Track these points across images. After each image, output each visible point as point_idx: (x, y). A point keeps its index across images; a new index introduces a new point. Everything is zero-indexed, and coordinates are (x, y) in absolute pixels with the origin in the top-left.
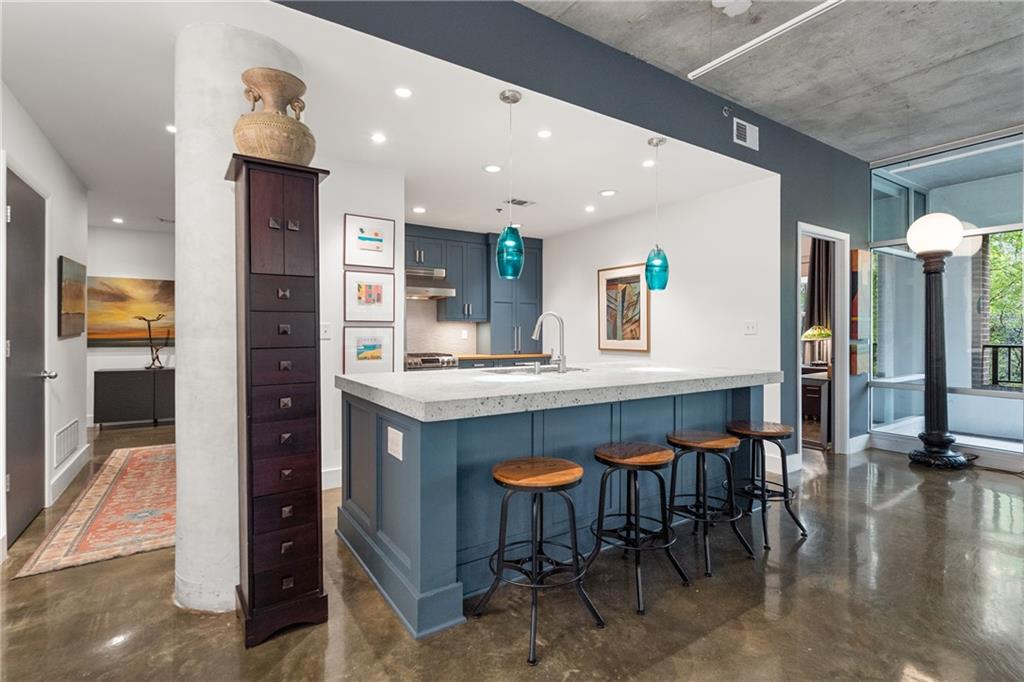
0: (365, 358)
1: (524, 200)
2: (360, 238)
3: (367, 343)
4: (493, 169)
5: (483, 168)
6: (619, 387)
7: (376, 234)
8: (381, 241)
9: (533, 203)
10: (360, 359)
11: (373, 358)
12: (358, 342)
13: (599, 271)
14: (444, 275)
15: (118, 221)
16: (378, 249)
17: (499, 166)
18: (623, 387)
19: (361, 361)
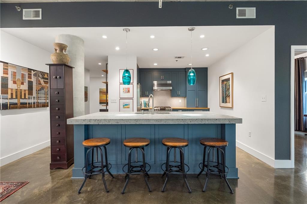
0: (125, 108)
1: (181, 56)
3: (126, 104)
4: (156, 50)
5: (153, 49)
9: (183, 57)
10: (124, 108)
11: (127, 108)
12: (123, 103)
13: (220, 77)
14: (171, 83)
15: (103, 76)
17: (157, 49)
19: (124, 109)
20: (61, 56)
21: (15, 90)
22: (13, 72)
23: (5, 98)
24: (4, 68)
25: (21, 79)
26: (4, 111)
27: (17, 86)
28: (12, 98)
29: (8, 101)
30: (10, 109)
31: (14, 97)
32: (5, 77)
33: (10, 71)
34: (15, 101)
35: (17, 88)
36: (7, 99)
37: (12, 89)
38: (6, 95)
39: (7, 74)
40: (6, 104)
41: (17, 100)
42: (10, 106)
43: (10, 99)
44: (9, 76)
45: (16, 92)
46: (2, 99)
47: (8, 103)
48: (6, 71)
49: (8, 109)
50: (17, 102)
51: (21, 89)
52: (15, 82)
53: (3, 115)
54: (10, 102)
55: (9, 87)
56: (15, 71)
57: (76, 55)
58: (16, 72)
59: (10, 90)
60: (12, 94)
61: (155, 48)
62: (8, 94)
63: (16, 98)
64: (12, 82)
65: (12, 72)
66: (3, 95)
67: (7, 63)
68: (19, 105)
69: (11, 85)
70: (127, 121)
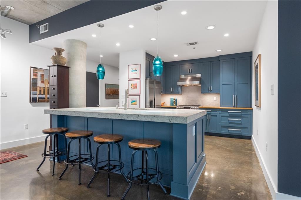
2: (132, 71)
3: (133, 100)
6: (83, 112)
7: (135, 69)
8: (136, 71)
11: (135, 104)
12: (131, 100)
14: (200, 76)
16: (136, 73)
17: (154, 38)
18: (85, 112)
19: (132, 105)
20: (55, 58)
21: (43, 88)
22: (42, 74)
23: (35, 94)
24: (34, 72)
25: (48, 79)
26: (34, 103)
27: (45, 85)
28: (40, 94)
29: (38, 96)
30: (38, 102)
31: (42, 93)
32: (35, 78)
33: (39, 73)
34: (43, 96)
35: (45, 87)
36: (37, 95)
37: (40, 88)
38: (35, 92)
39: (37, 76)
40: (36, 98)
41: (45, 95)
42: (38, 100)
43: (38, 94)
44: (38, 78)
45: (44, 90)
46: (33, 94)
47: (37, 97)
48: (35, 74)
49: (37, 102)
50: (45, 97)
51: (48, 87)
52: (43, 82)
53: (33, 106)
54: (38, 97)
55: (38, 86)
56: (43, 73)
57: (74, 56)
58: (44, 75)
59: (39, 88)
60: (40, 91)
61: (152, 38)
62: (37, 91)
63: (44, 94)
64: (41, 82)
65: (40, 74)
66: (33, 92)
67: (37, 68)
68: (46, 99)
69: (39, 84)
70: (77, 113)
